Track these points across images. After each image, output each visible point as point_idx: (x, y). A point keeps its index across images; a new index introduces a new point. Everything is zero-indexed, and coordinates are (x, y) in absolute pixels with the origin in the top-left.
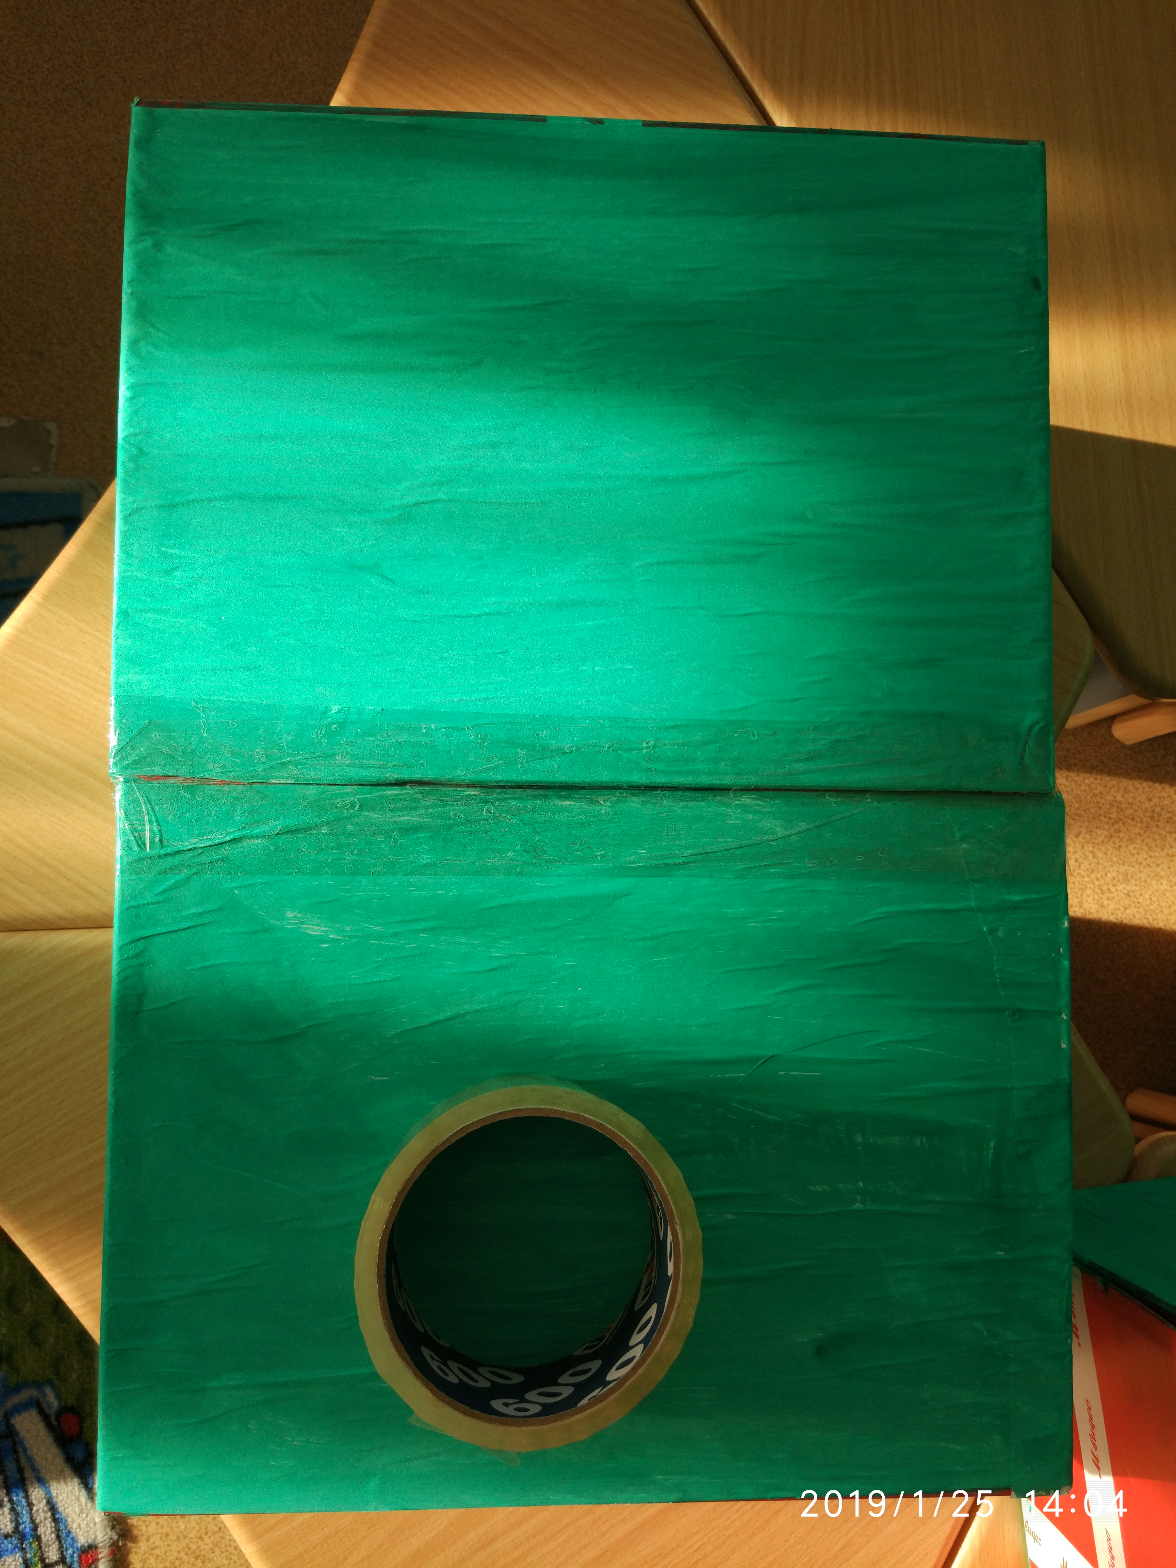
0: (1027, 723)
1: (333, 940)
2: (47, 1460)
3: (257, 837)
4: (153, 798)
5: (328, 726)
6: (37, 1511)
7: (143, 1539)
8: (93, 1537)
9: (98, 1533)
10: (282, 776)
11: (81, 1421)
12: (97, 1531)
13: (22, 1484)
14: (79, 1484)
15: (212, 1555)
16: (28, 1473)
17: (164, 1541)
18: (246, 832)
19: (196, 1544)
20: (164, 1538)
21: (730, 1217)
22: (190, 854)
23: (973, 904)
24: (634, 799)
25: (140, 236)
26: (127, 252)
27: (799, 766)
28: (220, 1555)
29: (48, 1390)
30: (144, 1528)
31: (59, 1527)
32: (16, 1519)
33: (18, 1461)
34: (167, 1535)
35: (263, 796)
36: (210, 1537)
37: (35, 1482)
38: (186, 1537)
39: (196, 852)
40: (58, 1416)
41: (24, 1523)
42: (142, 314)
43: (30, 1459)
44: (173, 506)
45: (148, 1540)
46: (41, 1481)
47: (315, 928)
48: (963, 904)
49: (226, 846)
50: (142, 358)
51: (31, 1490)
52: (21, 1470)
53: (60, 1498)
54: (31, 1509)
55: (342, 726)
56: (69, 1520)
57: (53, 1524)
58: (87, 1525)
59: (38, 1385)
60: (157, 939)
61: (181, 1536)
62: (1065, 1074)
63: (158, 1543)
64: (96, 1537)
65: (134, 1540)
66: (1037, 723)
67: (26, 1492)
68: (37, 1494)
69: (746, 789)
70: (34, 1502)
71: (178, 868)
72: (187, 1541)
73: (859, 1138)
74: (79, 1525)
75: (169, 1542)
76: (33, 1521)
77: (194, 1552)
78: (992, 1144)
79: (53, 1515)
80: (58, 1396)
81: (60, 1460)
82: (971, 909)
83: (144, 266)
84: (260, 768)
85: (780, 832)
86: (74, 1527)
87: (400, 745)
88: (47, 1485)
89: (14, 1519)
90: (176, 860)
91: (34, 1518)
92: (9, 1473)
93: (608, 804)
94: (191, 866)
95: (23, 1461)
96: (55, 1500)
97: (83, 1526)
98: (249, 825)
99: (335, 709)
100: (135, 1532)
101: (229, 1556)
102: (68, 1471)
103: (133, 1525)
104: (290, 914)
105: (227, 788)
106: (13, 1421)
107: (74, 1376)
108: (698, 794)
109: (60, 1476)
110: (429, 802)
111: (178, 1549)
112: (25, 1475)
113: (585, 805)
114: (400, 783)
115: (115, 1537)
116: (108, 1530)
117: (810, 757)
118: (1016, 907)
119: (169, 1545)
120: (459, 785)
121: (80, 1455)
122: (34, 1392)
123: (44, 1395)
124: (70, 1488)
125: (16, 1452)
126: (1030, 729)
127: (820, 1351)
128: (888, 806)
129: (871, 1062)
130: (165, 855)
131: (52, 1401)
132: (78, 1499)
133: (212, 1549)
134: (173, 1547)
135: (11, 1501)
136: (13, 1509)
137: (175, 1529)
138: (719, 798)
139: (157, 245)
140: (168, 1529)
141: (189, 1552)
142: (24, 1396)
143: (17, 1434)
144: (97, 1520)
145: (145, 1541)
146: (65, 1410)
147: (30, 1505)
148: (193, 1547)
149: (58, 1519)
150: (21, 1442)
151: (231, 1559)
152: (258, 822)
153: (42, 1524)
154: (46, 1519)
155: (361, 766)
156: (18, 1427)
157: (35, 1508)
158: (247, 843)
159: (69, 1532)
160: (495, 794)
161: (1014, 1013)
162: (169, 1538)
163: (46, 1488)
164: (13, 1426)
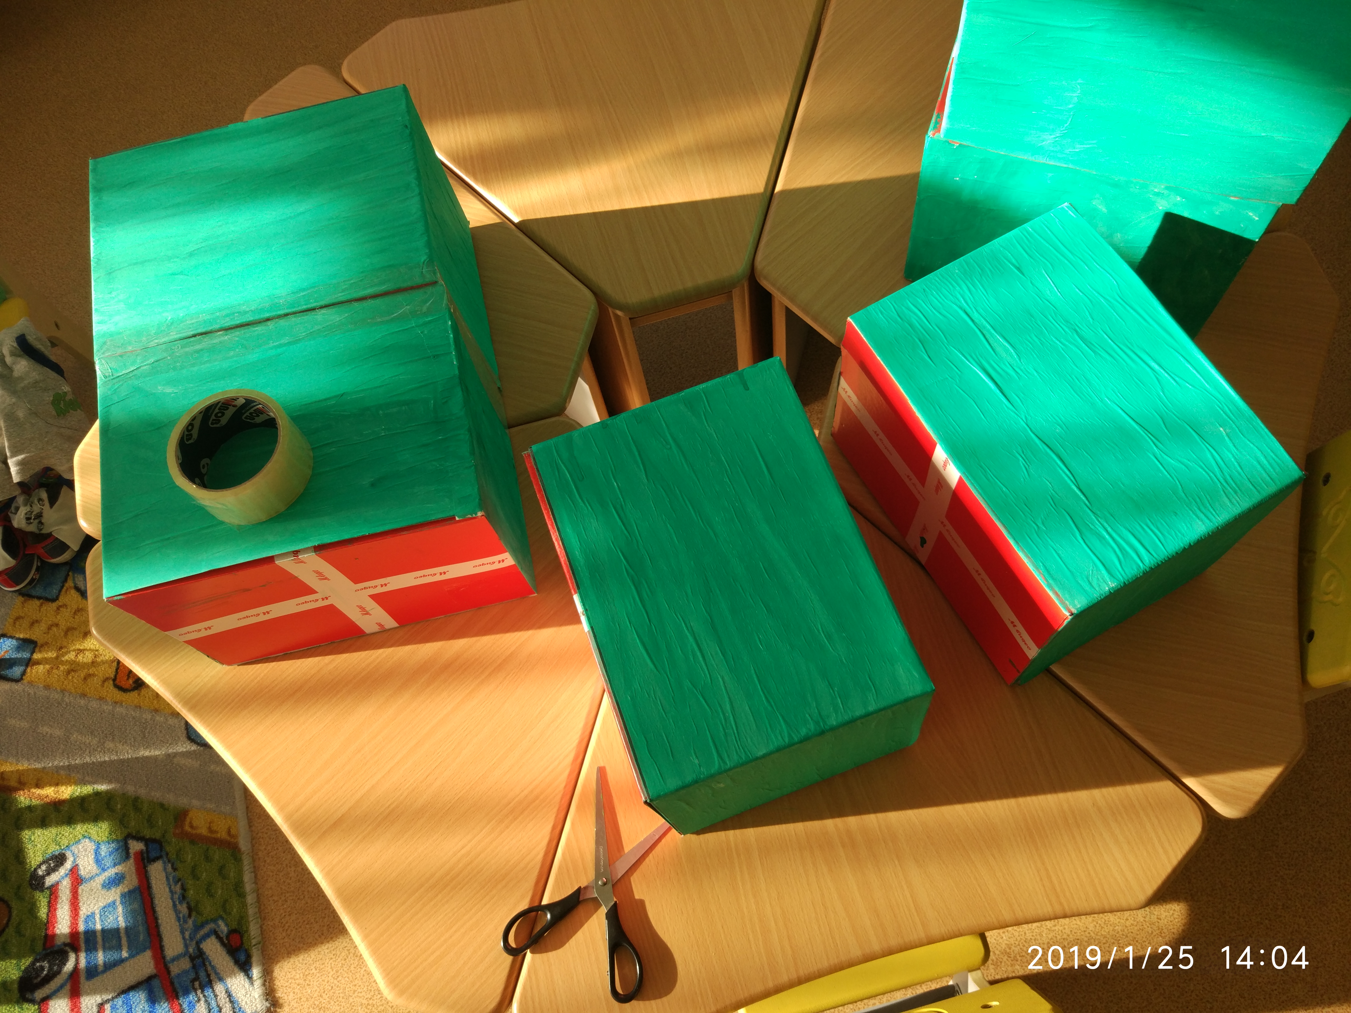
0: (422, 260)
1: (176, 392)
2: (223, 965)
3: (145, 365)
4: (108, 361)
5: (167, 324)
6: (220, 999)
7: (286, 1004)
8: (255, 1008)
9: (258, 1005)
10: (152, 344)
11: (242, 937)
12: (256, 1004)
13: (210, 984)
14: (244, 976)
15: (329, 1005)
16: (213, 976)
17: (299, 1003)
18: (142, 365)
19: (319, 1001)
20: (299, 1001)
21: (334, 449)
22: (122, 376)
23: (414, 325)
24: (281, 321)
25: (94, 197)
26: (91, 203)
27: (340, 294)
28: (334, 1004)
29: (220, 923)
30: (286, 998)
31: (234, 1006)
32: (209, 1007)
33: (206, 971)
34: (301, 999)
35: (147, 352)
36: (326, 994)
37: (217, 981)
38: (312, 998)
39: (124, 375)
40: (227, 937)
41: (213, 1008)
42: (96, 220)
43: (213, 968)
44: (110, 273)
45: (289, 1005)
46: (221, 979)
47: (169, 390)
48: (410, 326)
49: (135, 371)
50: (97, 232)
51: (215, 987)
52: (208, 976)
53: (233, 987)
54: (216, 999)
55: (172, 323)
56: (240, 1000)
57: (230, 1005)
58: (251, 1001)
59: (214, 920)
60: (113, 406)
61: (309, 997)
62: (457, 372)
63: (295, 1005)
64: (257, 1008)
65: (281, 1006)
66: (426, 260)
67: (212, 988)
68: (219, 988)
69: (322, 307)
70: (218, 994)
71: (119, 381)
72: (313, 1000)
73: (381, 412)
74: (246, 1002)
75: (302, 1003)
76: (218, 1006)
77: (318, 1006)
78: (432, 402)
79: (230, 999)
80: (227, 925)
81: (231, 963)
82: (413, 327)
83: (96, 205)
84: (145, 343)
85: (338, 319)
86: (243, 1004)
87: (193, 324)
88: (225, 981)
89: (207, 1007)
90: (118, 379)
91: (219, 1004)
92: (202, 979)
93: (272, 325)
94: (123, 380)
95: (209, 968)
96: (230, 989)
97: (248, 1002)
98: (142, 362)
99: (169, 318)
100: (281, 1001)
101: (340, 1004)
102: (236, 969)
103: (279, 997)
104: (159, 388)
105: (133, 352)
106: (201, 946)
107: (235, 910)
108: (305, 313)
109: (232, 974)
110: (206, 340)
111: (308, 1006)
112: (211, 978)
113: (264, 328)
114: (194, 336)
115: (268, 1005)
116: (264, 1001)
117: (343, 291)
118: (430, 322)
119: (302, 1005)
120: (216, 332)
121: (242, 958)
122: (212, 926)
123: (219, 926)
124: (238, 980)
125: (205, 965)
126: (424, 263)
127: (373, 485)
128: (378, 301)
129: (383, 386)
130: (114, 378)
131: (223, 928)
132: (244, 986)
133: (328, 1001)
134: (305, 1006)
135: (204, 996)
136: (206, 1001)
137: (305, 994)
138: (313, 313)
139: (100, 199)
140: (301, 995)
141: (315, 1007)
142: (206, 930)
143: (205, 954)
144: (257, 996)
145: (287, 1006)
146: (232, 932)
147: (216, 996)
148: (317, 1003)
149: (233, 1001)
150: (207, 958)
151: (341, 1005)
152: (145, 361)
153: (224, 1007)
154: (226, 1003)
155: (180, 334)
156: (205, 950)
157: (219, 998)
158: (142, 368)
159: (240, 1008)
160: (229, 331)
161: (434, 357)
162: (302, 1000)
163: (224, 983)
164: (202, 949)
